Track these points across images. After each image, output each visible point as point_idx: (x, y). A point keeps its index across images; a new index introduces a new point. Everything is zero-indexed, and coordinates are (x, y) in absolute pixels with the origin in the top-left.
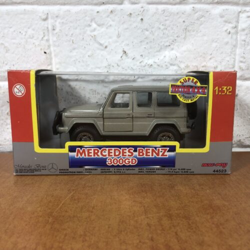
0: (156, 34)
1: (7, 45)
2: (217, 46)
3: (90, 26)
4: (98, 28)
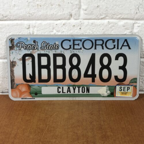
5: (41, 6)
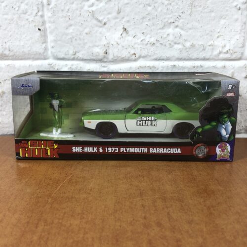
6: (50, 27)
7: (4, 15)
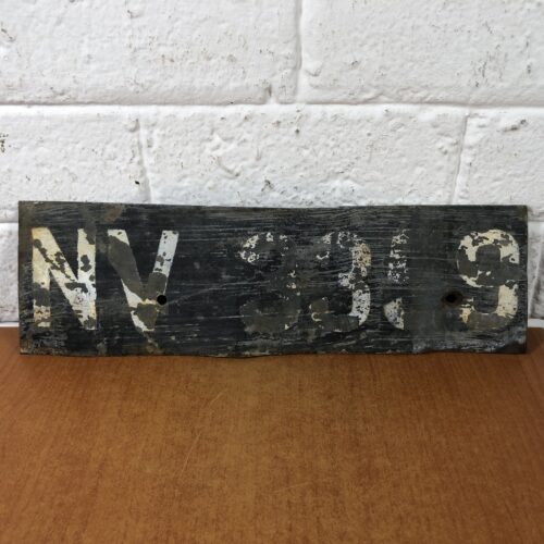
0: (321, 153)
1: (72, 169)
2: (422, 172)
3: (210, 140)
4: (224, 144)
5: (172, 61)
6: (153, 178)
7: (80, 161)
